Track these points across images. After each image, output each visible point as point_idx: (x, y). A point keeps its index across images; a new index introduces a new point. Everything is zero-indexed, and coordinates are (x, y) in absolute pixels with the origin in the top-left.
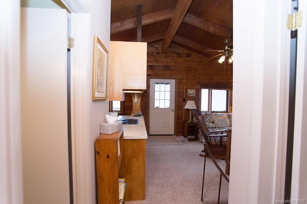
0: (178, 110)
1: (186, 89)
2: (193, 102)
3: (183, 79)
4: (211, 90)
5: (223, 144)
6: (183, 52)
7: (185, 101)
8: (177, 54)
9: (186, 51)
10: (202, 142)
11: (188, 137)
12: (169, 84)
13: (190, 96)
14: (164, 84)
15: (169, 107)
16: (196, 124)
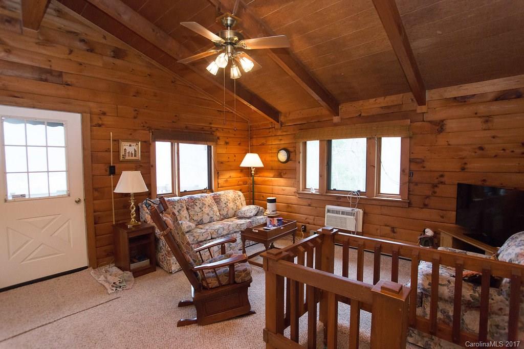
0: (95, 199)
1: (117, 141)
2: (138, 173)
3: (104, 114)
4: (176, 144)
5: (238, 280)
6: (103, 41)
7: (114, 172)
8: (82, 41)
9: (113, 41)
10: (171, 273)
11: (131, 268)
12: (62, 125)
13: (127, 158)
14: (43, 123)
15: (65, 193)
16: (151, 231)
